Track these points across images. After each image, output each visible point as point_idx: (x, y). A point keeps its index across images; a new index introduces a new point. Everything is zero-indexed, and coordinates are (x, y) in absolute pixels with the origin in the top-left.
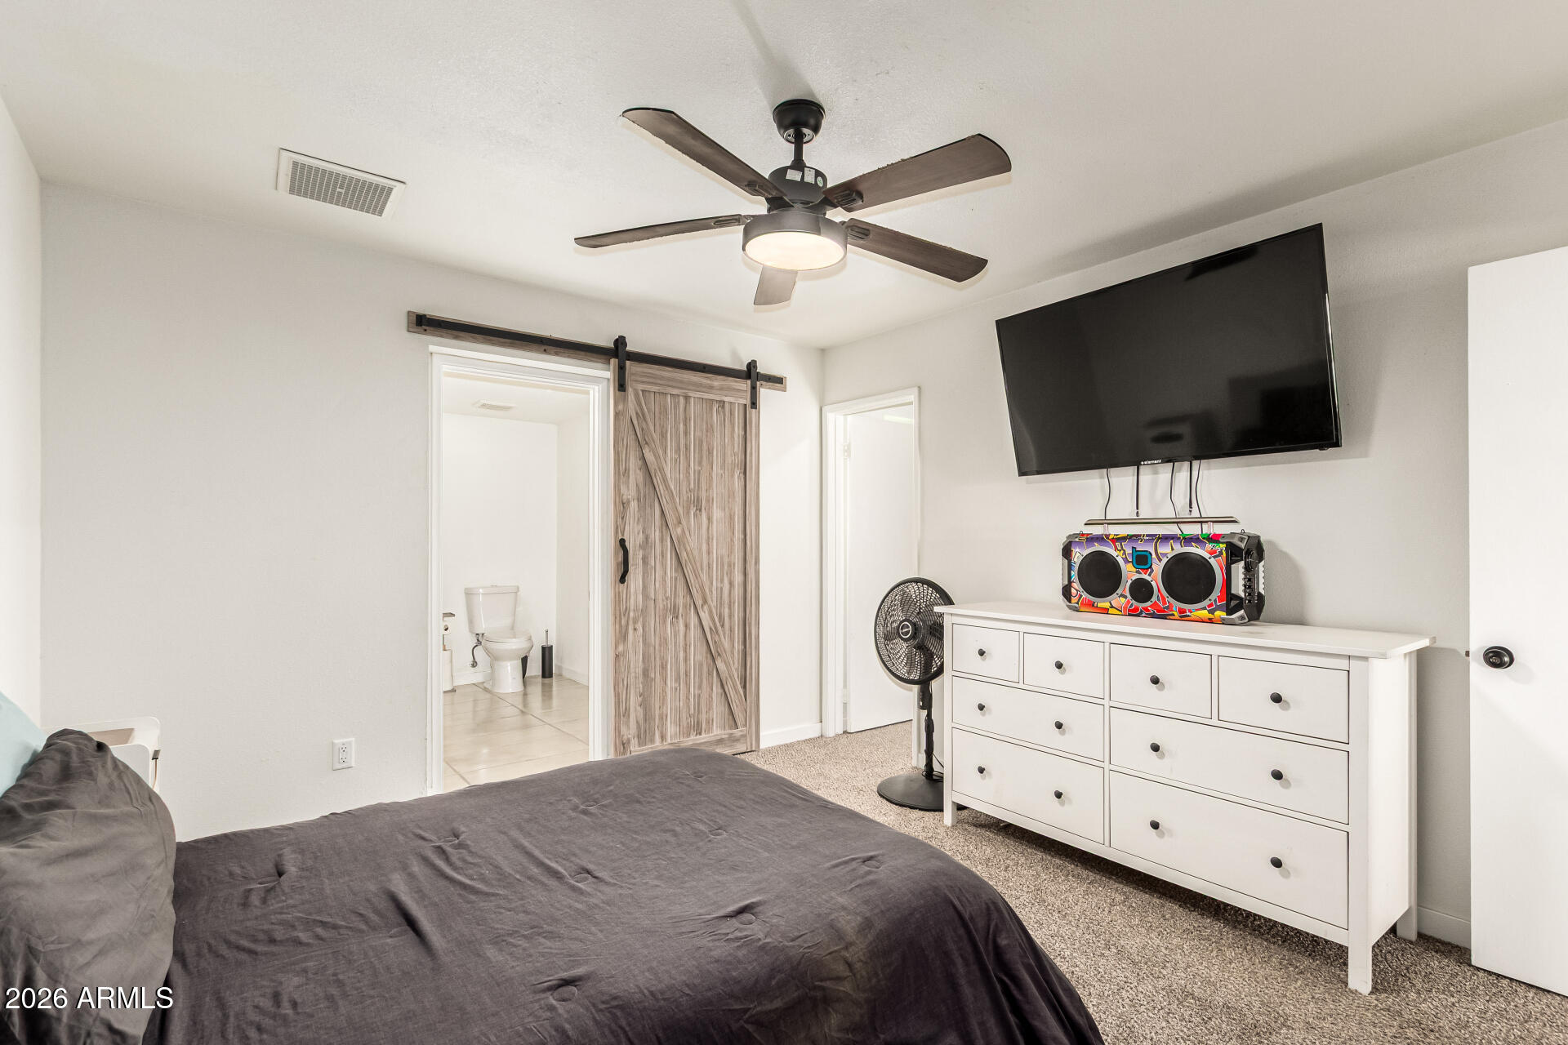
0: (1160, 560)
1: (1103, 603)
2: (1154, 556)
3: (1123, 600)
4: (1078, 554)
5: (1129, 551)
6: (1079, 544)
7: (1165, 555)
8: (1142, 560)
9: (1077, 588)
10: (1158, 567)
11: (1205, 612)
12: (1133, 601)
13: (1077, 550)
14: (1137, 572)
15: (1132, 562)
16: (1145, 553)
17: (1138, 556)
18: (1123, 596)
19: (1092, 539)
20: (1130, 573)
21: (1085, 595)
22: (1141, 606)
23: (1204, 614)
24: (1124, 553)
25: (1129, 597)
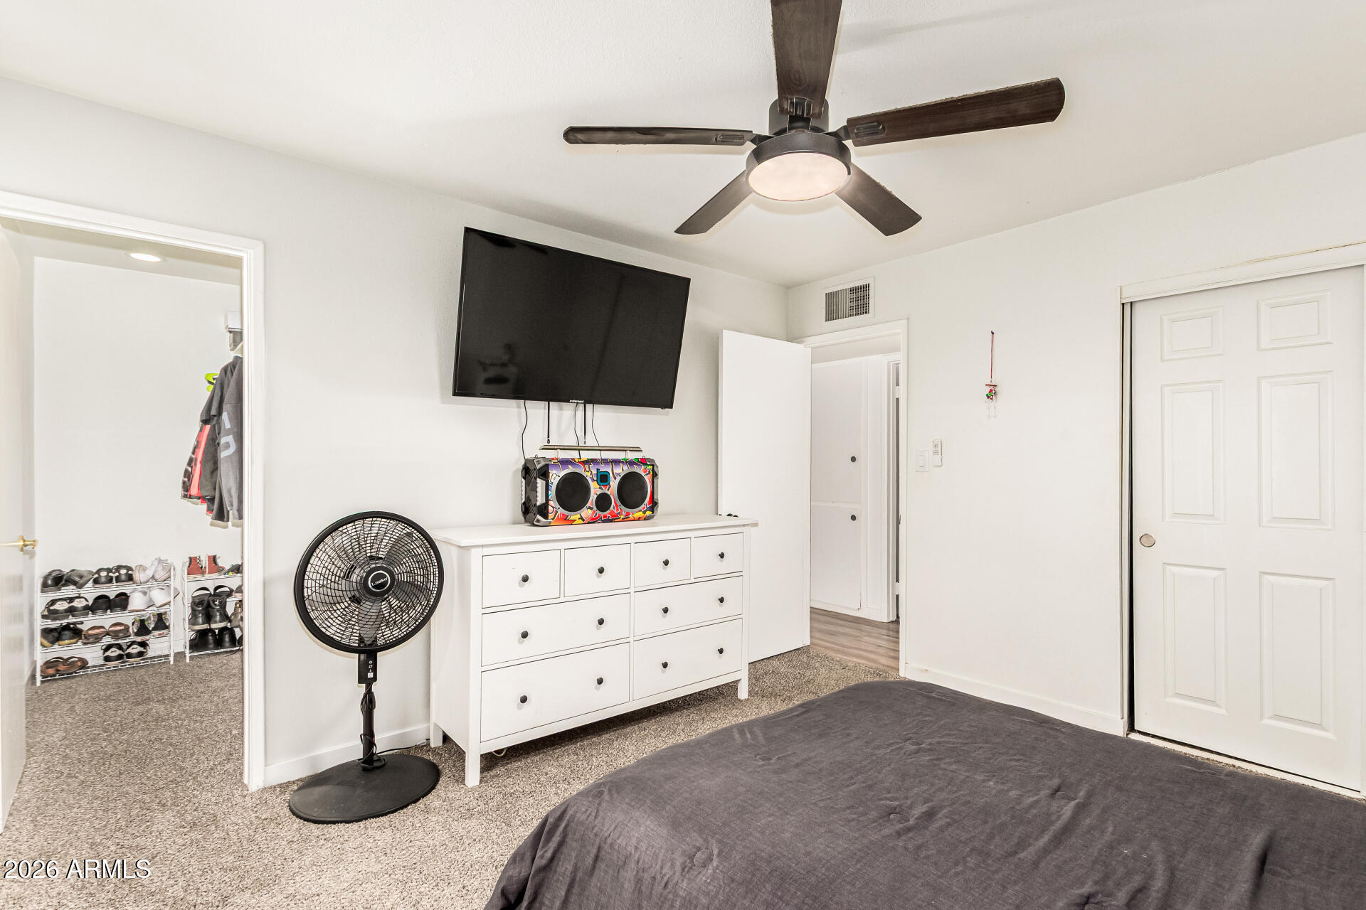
0: (615, 478)
1: (575, 516)
2: (611, 475)
3: (590, 512)
4: (554, 476)
5: (594, 472)
6: (555, 466)
7: (619, 474)
8: (603, 479)
9: (553, 505)
10: (614, 484)
11: (641, 513)
12: (598, 512)
13: (554, 472)
14: (600, 488)
15: (597, 480)
16: (605, 473)
17: (601, 476)
18: (591, 508)
19: (565, 462)
20: (595, 489)
21: (561, 511)
22: (602, 514)
23: (640, 514)
24: (591, 474)
25: (595, 508)
